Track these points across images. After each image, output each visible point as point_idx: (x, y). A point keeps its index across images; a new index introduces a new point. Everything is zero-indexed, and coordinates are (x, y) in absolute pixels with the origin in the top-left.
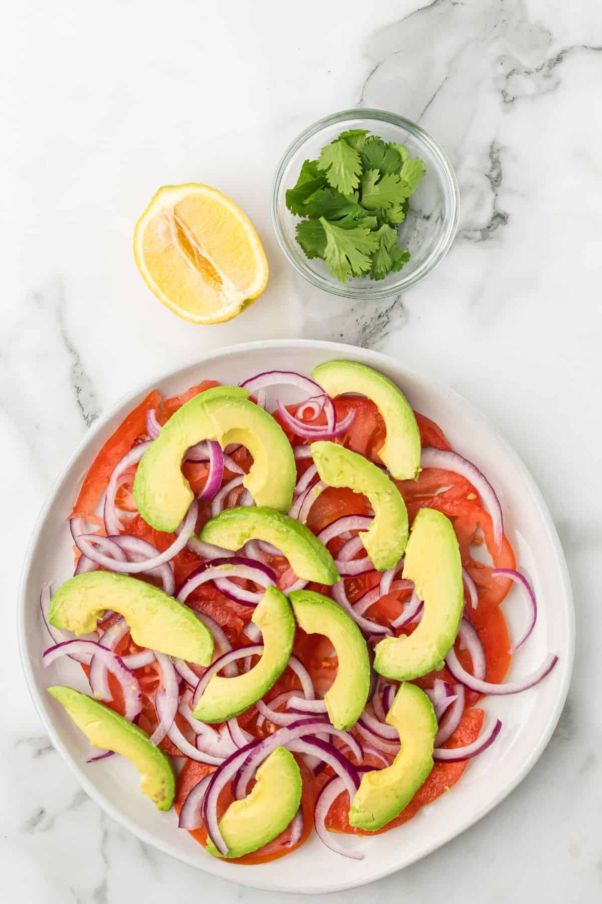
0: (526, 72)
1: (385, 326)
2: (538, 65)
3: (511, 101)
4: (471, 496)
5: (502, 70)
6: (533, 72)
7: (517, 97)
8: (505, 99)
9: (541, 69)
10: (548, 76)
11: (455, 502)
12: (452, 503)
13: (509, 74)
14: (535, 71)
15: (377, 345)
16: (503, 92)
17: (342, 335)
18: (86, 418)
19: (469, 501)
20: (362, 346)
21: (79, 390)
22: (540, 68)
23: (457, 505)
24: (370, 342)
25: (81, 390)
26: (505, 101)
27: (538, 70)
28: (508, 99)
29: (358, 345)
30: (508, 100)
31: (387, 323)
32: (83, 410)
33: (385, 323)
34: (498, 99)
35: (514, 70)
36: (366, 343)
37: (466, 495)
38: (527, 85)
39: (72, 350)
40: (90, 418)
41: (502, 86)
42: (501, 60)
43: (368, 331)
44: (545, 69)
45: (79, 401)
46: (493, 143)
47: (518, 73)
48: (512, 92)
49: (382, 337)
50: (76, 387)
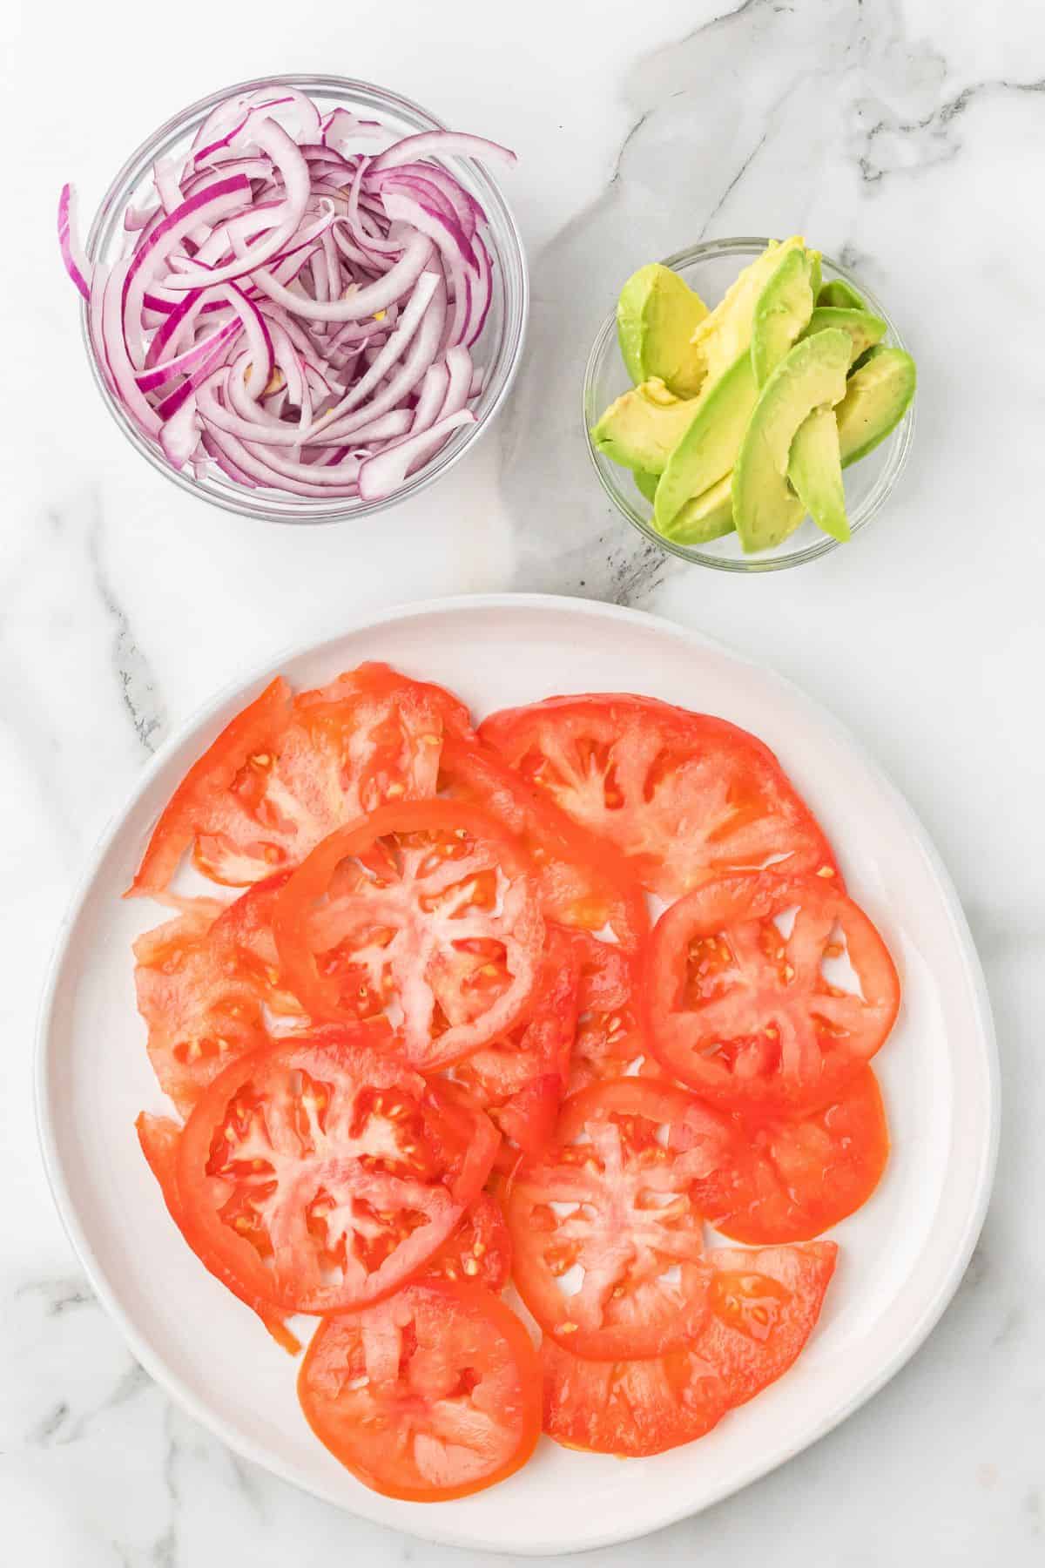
0: (904, 128)
1: (657, 567)
2: (923, 116)
3: (876, 178)
4: (825, 872)
5: (862, 125)
6: (913, 128)
7: (886, 172)
8: (867, 175)
9: (928, 123)
10: (940, 135)
11: (797, 882)
12: (792, 883)
13: (873, 132)
14: (918, 125)
15: (644, 601)
16: (862, 162)
17: (583, 583)
18: (139, 727)
19: (821, 879)
20: (618, 603)
21: (126, 679)
22: (927, 120)
23: (799, 887)
24: (632, 594)
25: (130, 678)
26: (866, 178)
27: (923, 125)
28: (871, 174)
29: (611, 601)
30: (871, 176)
31: (661, 563)
32: (134, 713)
33: (658, 563)
34: (852, 174)
35: (881, 124)
36: (626, 597)
37: (817, 868)
38: (906, 151)
39: (114, 609)
40: (146, 727)
41: (860, 150)
42: (859, 107)
43: (628, 576)
44: (936, 121)
45: (127, 698)
46: (846, 250)
47: (888, 129)
48: (878, 161)
49: (652, 587)
50: (121, 673)
